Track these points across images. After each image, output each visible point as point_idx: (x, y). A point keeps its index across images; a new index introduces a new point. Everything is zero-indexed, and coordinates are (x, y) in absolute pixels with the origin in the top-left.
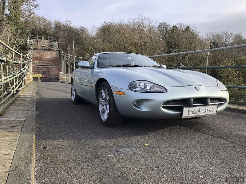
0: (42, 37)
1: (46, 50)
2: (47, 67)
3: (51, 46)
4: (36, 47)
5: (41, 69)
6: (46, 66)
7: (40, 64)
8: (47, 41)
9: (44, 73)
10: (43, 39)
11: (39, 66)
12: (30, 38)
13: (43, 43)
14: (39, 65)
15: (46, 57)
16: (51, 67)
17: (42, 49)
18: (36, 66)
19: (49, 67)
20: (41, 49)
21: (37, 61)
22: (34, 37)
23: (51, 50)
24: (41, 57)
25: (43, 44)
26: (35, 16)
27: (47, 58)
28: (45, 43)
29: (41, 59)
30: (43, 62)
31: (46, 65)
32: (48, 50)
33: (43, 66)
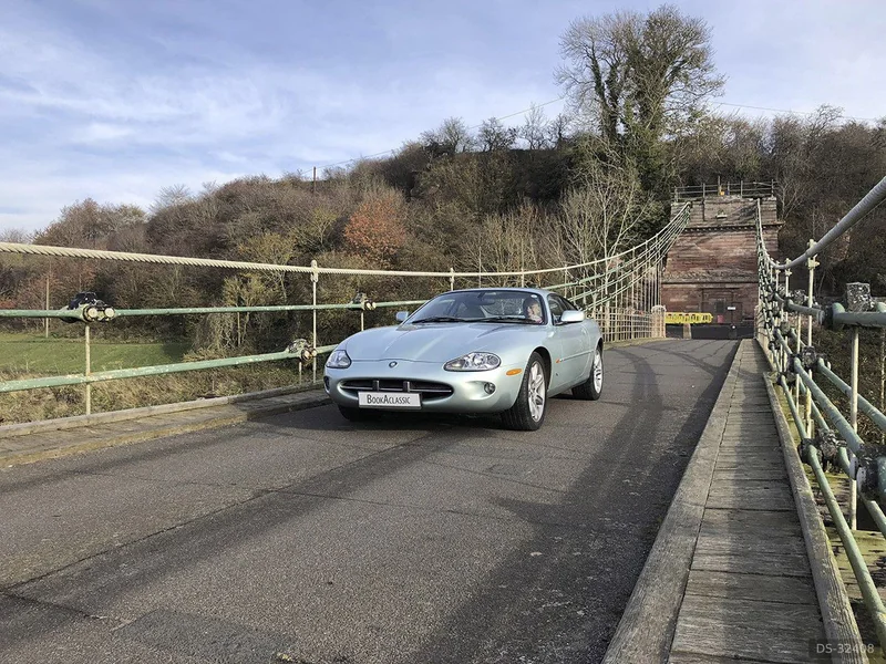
0: (720, 188)
1: (732, 229)
2: (732, 286)
3: (750, 214)
4: (697, 222)
5: (710, 297)
6: (728, 286)
7: (708, 280)
8: (734, 197)
9: (720, 309)
10: (723, 193)
11: (704, 286)
12: (683, 196)
13: (722, 206)
14: (704, 280)
15: (732, 255)
16: (748, 285)
17: (719, 228)
18: (694, 286)
19: (741, 286)
20: (713, 228)
21: (700, 271)
22: (695, 189)
23: (748, 227)
24: (712, 253)
25: (721, 211)
26: (709, 119)
27: (732, 258)
28: (727, 204)
29: (713, 262)
30: (719, 271)
31: (729, 280)
32: (737, 227)
33: (719, 286)
